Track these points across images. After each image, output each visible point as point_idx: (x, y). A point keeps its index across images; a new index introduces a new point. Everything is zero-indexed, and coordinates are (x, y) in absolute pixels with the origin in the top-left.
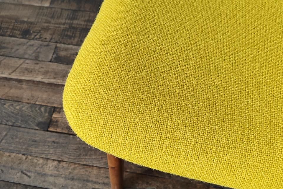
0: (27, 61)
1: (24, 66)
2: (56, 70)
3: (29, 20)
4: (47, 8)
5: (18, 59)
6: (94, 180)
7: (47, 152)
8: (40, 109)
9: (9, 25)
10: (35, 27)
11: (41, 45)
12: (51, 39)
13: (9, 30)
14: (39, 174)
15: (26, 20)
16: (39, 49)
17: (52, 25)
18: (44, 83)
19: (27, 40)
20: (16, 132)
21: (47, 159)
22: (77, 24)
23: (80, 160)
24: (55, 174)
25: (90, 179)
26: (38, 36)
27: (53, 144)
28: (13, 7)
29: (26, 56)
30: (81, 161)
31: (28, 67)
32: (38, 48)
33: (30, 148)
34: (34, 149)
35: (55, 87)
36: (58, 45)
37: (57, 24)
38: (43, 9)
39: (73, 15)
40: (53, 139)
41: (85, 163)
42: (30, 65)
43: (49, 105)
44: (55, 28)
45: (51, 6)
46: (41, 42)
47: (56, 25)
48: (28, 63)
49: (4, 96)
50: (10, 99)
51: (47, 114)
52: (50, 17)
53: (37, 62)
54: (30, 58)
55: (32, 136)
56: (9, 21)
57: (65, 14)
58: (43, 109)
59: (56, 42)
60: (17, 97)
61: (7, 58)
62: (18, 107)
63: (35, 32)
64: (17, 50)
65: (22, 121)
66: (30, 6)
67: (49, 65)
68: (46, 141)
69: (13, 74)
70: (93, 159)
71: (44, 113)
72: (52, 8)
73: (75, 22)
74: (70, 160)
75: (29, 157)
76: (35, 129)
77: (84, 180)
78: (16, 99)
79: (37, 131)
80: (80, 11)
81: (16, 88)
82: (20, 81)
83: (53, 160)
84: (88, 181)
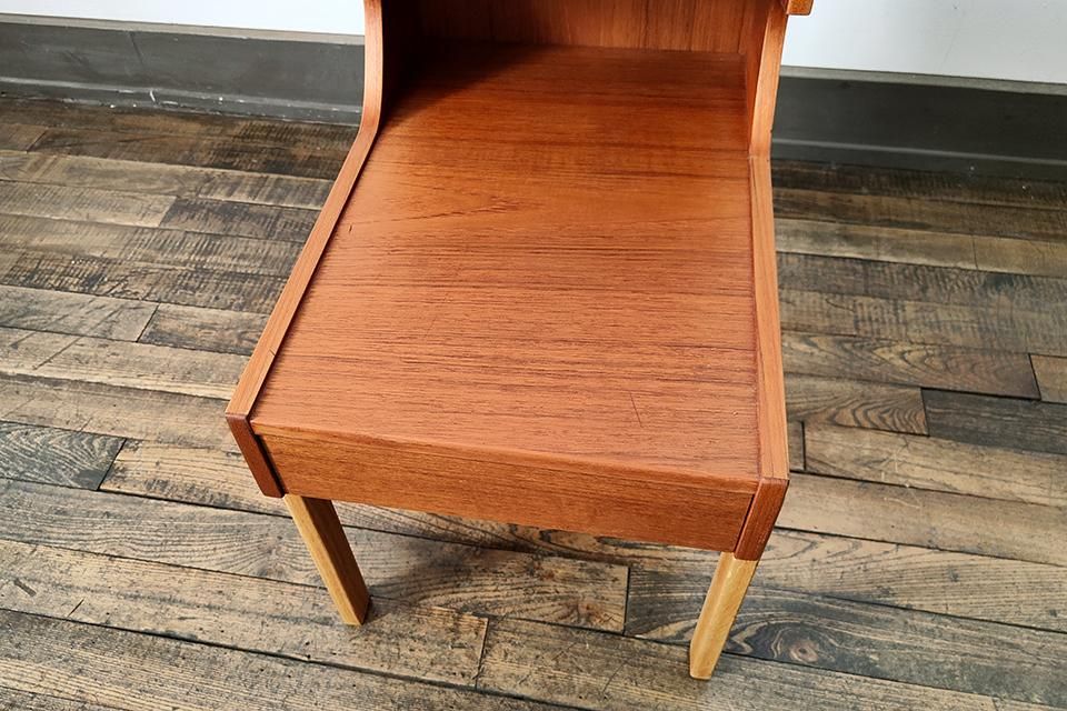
0: (82, 341)
1: (73, 351)
2: (147, 360)
3: (106, 256)
4: (154, 229)
5: (61, 336)
6: (188, 599)
7: (85, 537)
8: (90, 443)
9: (57, 266)
10: (116, 270)
11: (122, 307)
12: (148, 295)
13: (54, 276)
14: (55, 585)
15: (98, 254)
16: (114, 316)
17: (156, 265)
18: (111, 387)
19: (91, 297)
20: (22, 494)
21: (83, 552)
22: (215, 263)
23: (162, 554)
24: (97, 585)
25: (178, 597)
26: (119, 289)
27: (105, 518)
28: (74, 227)
29: (82, 331)
30: (163, 557)
31: (83, 353)
32: (115, 312)
33: (49, 529)
34: (55, 531)
35: (136, 395)
36: (162, 307)
37: (169, 263)
38: (142, 233)
39: (208, 245)
40: (109, 508)
41: (171, 561)
42: (87, 347)
43: (113, 433)
44: (162, 272)
45: (162, 227)
46: (122, 301)
47: (166, 266)
48: (82, 345)
49: (10, 415)
50: (25, 420)
51: (105, 454)
52: (155, 249)
53: (105, 342)
54: (92, 333)
55: (58, 503)
56: (60, 257)
57: (192, 242)
58: (96, 443)
59: (159, 301)
60: (40, 418)
61: (37, 335)
62: (38, 440)
63: (113, 281)
64: (65, 316)
65: (42, 468)
66: (113, 226)
67: (132, 348)
68: (89, 512)
69: (45, 367)
70: (193, 551)
71: (97, 451)
72: (165, 230)
73: (211, 259)
74: (139, 553)
75: (41, 548)
76: (70, 487)
77: (164, 600)
78: (37, 422)
79: (71, 491)
80: (227, 235)
81: (44, 397)
82: (56, 383)
83: (98, 554)
84: (172, 601)
